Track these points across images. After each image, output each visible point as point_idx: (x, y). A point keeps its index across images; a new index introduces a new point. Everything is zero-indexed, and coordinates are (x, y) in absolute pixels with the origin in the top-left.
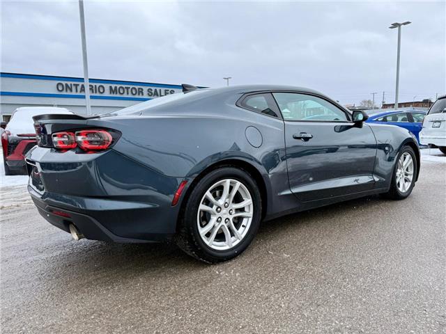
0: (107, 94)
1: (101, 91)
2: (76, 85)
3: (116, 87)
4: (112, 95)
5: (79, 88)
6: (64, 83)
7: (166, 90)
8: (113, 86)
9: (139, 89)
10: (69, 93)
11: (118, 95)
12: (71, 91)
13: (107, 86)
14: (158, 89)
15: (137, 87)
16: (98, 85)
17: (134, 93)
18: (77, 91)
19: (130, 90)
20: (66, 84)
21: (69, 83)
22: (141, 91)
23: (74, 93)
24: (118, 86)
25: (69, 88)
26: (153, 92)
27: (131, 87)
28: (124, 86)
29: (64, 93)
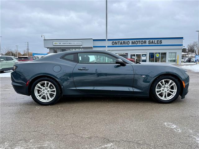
0: (130, 44)
1: (128, 43)
2: (119, 42)
3: (134, 41)
4: (133, 45)
5: (120, 43)
6: (114, 41)
7: (157, 41)
8: (133, 41)
9: (144, 41)
10: (116, 45)
11: (135, 45)
12: (117, 44)
13: (131, 41)
14: (154, 40)
15: (143, 40)
16: (127, 41)
17: (142, 43)
18: (119, 44)
19: (140, 42)
20: (115, 42)
21: (116, 41)
22: (145, 42)
23: (118, 45)
24: (135, 41)
25: (116, 43)
26: (151, 42)
27: (141, 40)
28: (138, 41)
29: (114, 45)
